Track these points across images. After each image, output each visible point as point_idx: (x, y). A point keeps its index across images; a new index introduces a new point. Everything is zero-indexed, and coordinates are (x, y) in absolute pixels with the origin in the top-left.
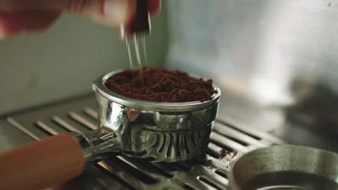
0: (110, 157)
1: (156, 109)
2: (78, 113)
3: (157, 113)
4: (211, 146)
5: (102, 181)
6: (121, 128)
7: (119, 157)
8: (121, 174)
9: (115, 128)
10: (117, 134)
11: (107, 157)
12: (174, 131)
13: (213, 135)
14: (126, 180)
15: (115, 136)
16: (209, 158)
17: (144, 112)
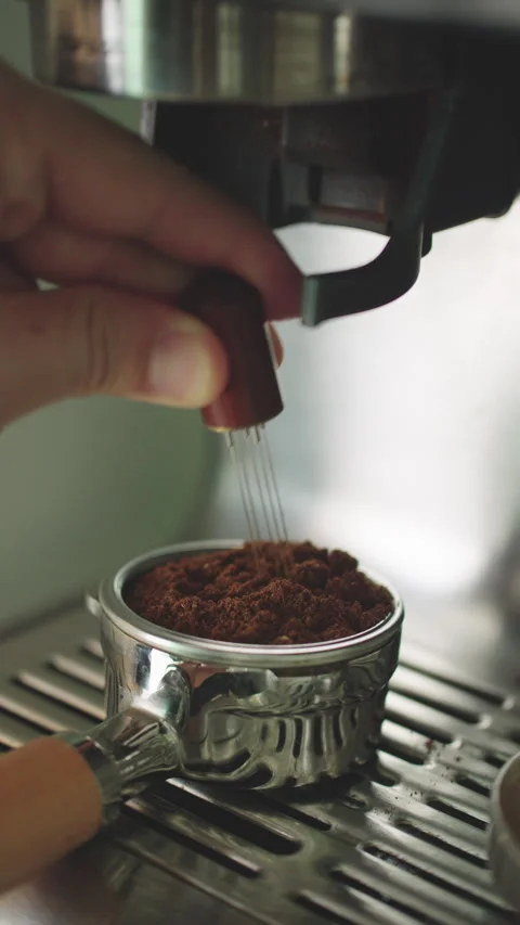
0: (154, 784)
1: (264, 662)
2: (69, 655)
3: (269, 673)
4: (389, 729)
5: (134, 844)
6: (173, 709)
7: (171, 781)
8: (178, 822)
9: (160, 712)
10: (165, 724)
11: (143, 787)
12: (307, 713)
13: (393, 702)
14: (189, 831)
15: (163, 731)
16: (386, 758)
17: (232, 670)
